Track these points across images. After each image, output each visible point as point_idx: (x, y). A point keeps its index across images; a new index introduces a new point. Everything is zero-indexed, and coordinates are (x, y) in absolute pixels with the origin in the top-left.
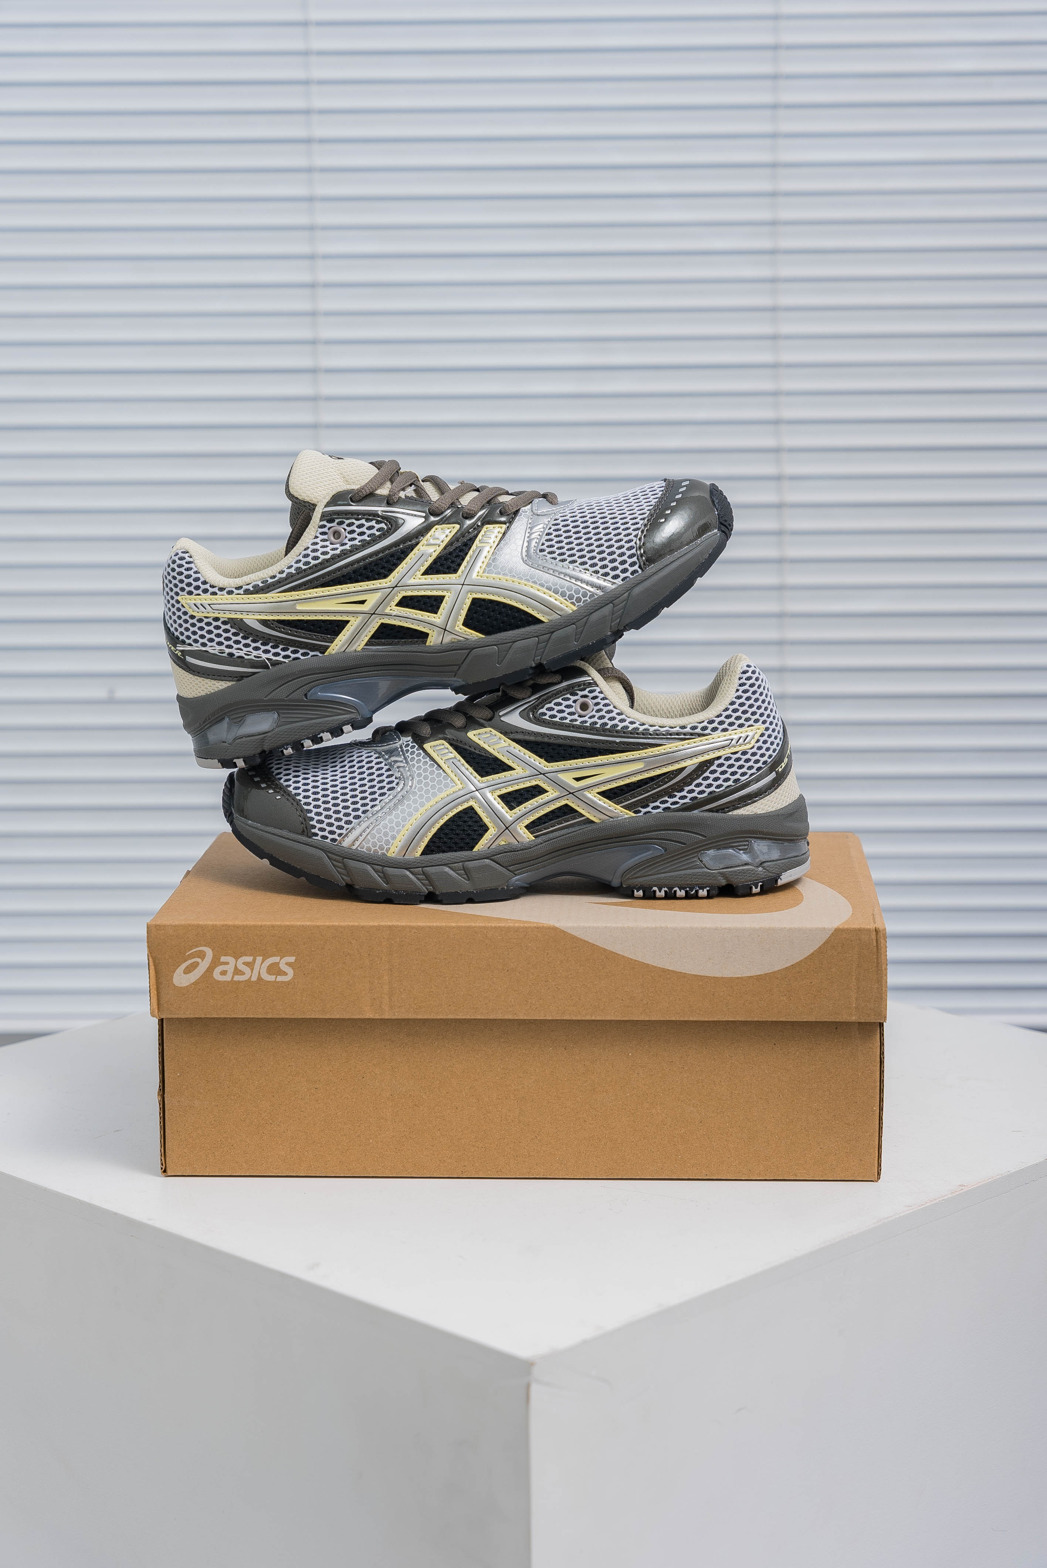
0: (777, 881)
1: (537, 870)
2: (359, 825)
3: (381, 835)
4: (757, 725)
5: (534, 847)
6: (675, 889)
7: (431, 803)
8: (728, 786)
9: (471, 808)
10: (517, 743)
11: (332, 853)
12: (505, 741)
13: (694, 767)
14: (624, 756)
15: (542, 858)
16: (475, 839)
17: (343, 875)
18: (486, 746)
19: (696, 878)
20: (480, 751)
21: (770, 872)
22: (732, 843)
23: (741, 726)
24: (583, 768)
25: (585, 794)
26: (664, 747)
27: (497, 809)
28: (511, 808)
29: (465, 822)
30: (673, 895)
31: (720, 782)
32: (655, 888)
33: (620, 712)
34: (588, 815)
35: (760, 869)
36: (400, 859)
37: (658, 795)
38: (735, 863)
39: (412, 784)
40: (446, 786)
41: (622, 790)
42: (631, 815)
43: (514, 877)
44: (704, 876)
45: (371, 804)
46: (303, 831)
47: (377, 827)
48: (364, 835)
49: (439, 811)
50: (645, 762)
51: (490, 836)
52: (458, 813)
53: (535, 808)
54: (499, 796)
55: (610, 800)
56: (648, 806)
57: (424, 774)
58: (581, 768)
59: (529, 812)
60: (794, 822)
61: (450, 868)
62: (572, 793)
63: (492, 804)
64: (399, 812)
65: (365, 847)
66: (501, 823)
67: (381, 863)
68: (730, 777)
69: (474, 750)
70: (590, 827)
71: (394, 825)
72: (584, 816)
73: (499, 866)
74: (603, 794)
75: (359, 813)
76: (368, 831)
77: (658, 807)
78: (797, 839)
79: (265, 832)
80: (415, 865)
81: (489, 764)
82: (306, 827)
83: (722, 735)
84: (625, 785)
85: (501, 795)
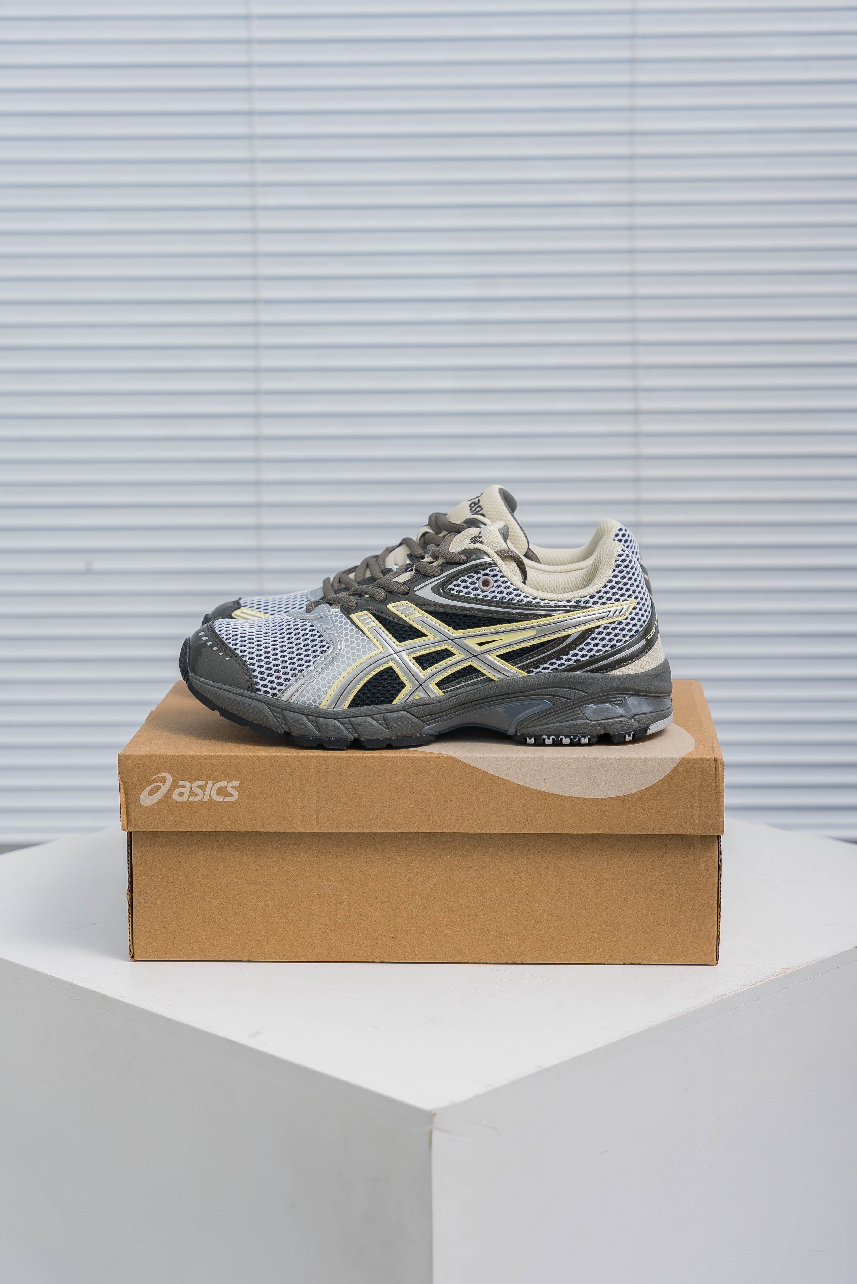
0: (646, 731)
1: (445, 721)
2: (296, 682)
3: (315, 690)
4: (630, 600)
5: (443, 701)
6: (561, 737)
7: (357, 664)
8: (606, 651)
9: (391, 668)
10: (429, 614)
11: (272, 706)
12: (419, 612)
13: (578, 634)
14: (519, 624)
15: (449, 711)
16: (394, 694)
17: (282, 724)
18: (403, 616)
19: (579, 728)
20: (398, 621)
21: (641, 723)
22: (609, 698)
23: (617, 600)
24: (485, 635)
25: (486, 657)
26: (553, 617)
27: (412, 669)
28: (424, 668)
29: (385, 679)
30: (560, 742)
31: (599, 647)
32: (544, 736)
33: (516, 588)
34: (488, 675)
35: (633, 720)
36: (330, 711)
37: (547, 658)
38: (611, 715)
39: (341, 648)
40: (370, 649)
41: (517, 653)
42: (524, 674)
43: (426, 726)
44: (585, 726)
45: (306, 664)
46: (249, 687)
47: (311, 684)
48: (300, 690)
49: (363, 670)
50: (537, 630)
51: (406, 692)
52: (379, 672)
53: (445, 668)
54: (414, 658)
55: (507, 662)
56: (539, 667)
57: (350, 640)
58: (484, 635)
59: (439, 672)
60: (661, 681)
61: (372, 718)
62: (476, 656)
63: (408, 664)
64: (329, 671)
65: (301, 700)
66: (416, 681)
67: (314, 714)
68: (608, 643)
69: (393, 620)
70: (490, 685)
71: (325, 682)
72: (485, 675)
73: (414, 717)
74: (501, 656)
75: (296, 672)
76: (304, 687)
77: (548, 668)
78: (663, 696)
79: (217, 687)
80: (343, 716)
81: (405, 631)
82: (251, 684)
83: (602, 608)
84: (520, 649)
85: (416, 657)
